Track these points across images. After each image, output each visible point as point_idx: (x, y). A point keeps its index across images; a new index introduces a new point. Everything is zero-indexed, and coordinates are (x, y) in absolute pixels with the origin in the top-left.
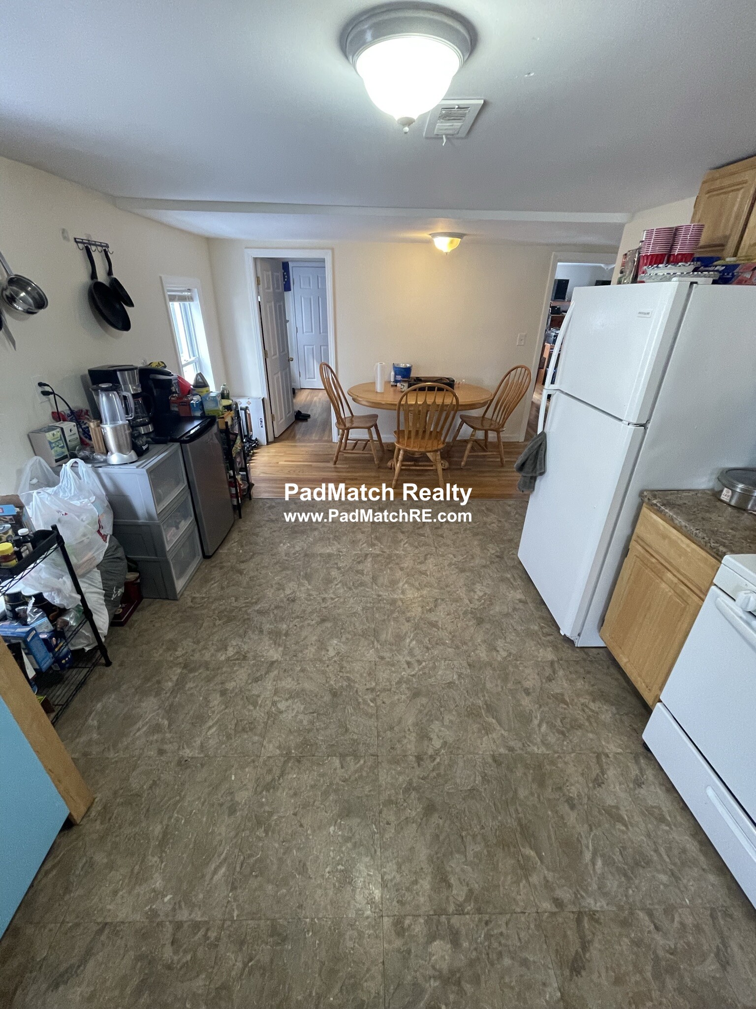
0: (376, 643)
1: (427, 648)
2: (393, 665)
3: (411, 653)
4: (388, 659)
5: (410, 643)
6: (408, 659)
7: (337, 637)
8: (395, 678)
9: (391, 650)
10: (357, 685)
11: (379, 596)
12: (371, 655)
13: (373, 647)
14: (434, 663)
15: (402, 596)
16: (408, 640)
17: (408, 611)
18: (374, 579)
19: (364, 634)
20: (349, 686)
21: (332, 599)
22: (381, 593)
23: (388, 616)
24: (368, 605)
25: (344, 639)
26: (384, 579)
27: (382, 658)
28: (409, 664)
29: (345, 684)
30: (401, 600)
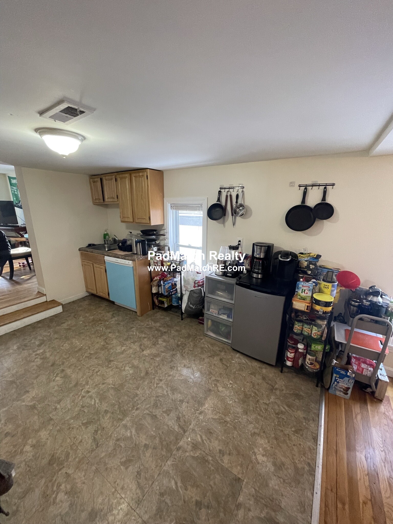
0: (113, 386)
1: (83, 407)
2: (96, 385)
3: (91, 397)
4: (100, 385)
5: (95, 401)
6: (90, 394)
7: (132, 374)
8: (90, 382)
9: (102, 390)
10: (105, 369)
11: (137, 409)
12: (110, 381)
13: (112, 384)
14: (74, 403)
15: (124, 422)
16: (97, 401)
17: (110, 417)
18: (154, 417)
19: (122, 385)
20: (108, 366)
21: (157, 384)
22: (138, 412)
23: (119, 403)
24: (137, 398)
25: (128, 375)
26: (148, 422)
27: (103, 384)
28: (88, 392)
29: (110, 366)
30: (122, 420)
